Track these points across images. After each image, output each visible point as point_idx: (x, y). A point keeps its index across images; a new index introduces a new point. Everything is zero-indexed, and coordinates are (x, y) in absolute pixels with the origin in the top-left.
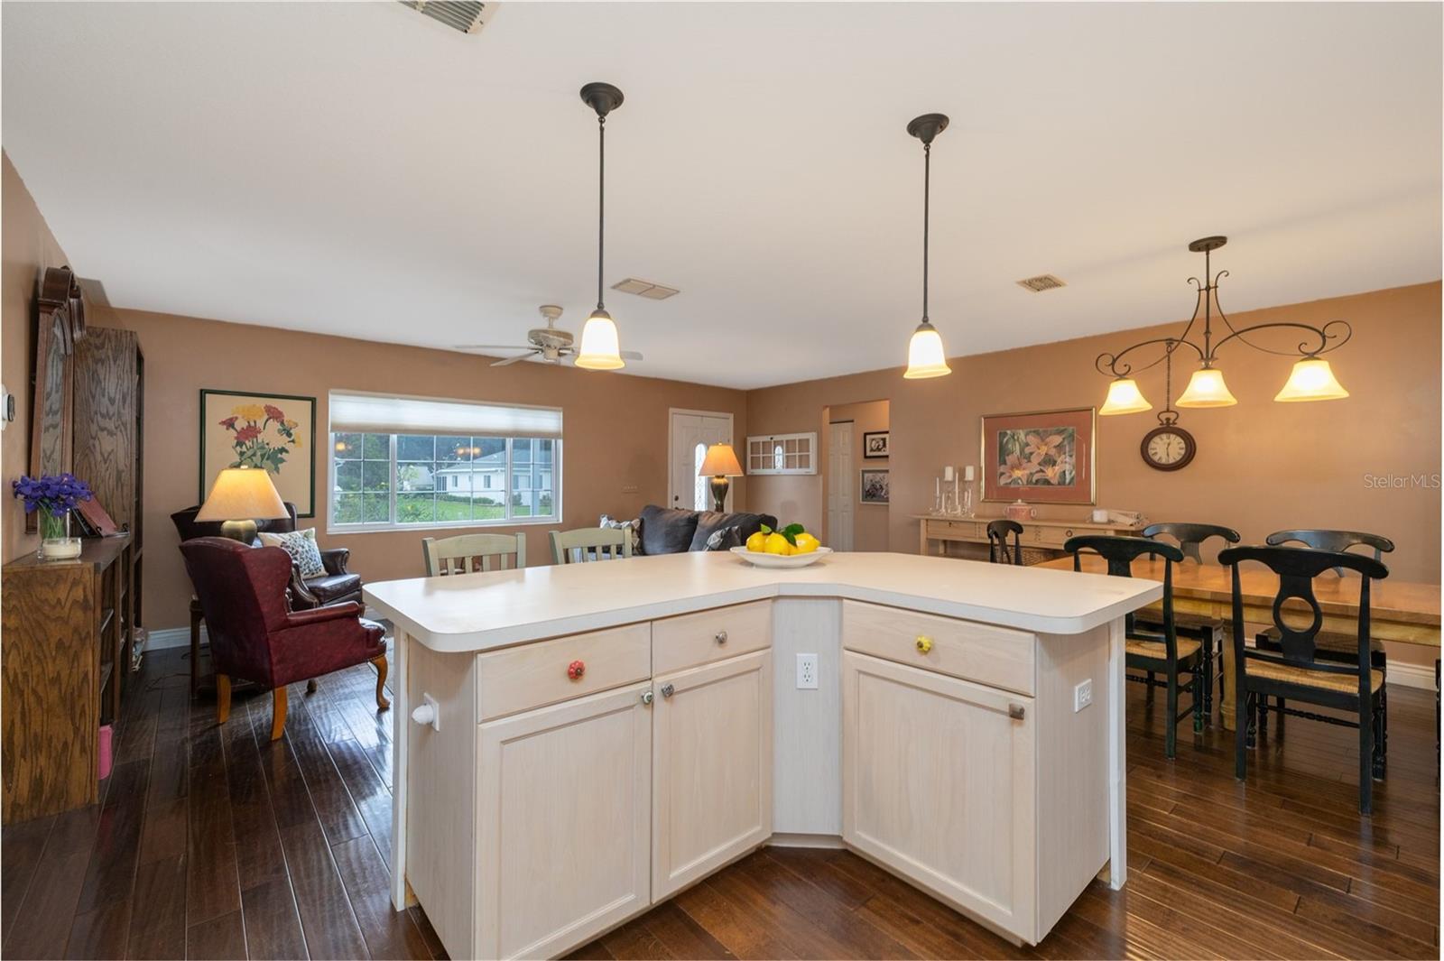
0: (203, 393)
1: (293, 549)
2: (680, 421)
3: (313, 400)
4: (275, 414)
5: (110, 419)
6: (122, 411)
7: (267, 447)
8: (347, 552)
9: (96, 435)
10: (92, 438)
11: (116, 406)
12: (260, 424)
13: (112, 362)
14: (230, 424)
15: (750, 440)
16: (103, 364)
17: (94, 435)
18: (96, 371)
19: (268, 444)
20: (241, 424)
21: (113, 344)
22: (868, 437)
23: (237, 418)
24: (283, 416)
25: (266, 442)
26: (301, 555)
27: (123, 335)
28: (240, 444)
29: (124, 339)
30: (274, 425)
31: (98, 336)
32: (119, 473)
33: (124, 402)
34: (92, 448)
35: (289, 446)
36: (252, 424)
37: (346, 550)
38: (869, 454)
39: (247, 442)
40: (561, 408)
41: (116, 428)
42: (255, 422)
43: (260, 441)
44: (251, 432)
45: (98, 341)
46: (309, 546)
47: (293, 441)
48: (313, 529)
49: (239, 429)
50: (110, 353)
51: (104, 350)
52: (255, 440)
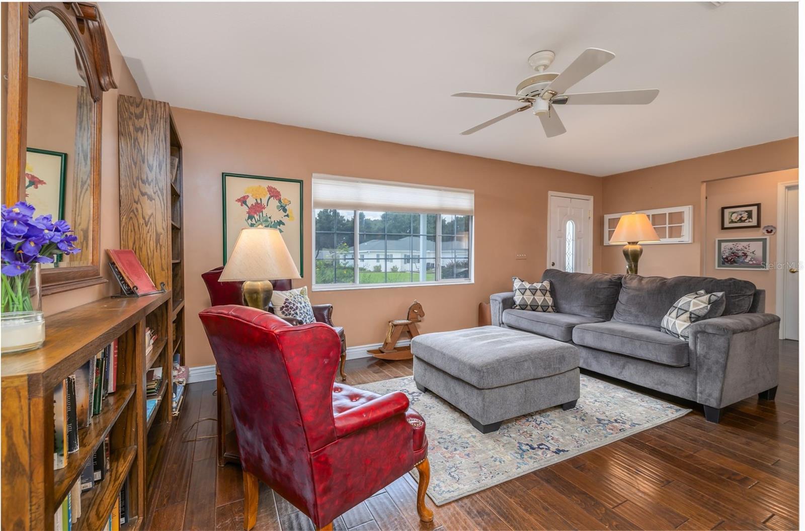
0: (224, 175)
1: (294, 305)
2: (557, 202)
3: (301, 182)
4: (274, 194)
5: (149, 184)
6: (159, 177)
7: (269, 220)
8: (332, 307)
9: (139, 199)
10: (135, 202)
11: (153, 173)
12: (264, 202)
13: (150, 131)
14: (243, 201)
15: (607, 217)
16: (142, 132)
17: (137, 200)
18: (137, 139)
19: (270, 218)
20: (251, 201)
21: (150, 114)
22: (727, 211)
23: (248, 196)
24: (281, 196)
25: (268, 216)
26: (300, 310)
27: (158, 105)
28: (250, 217)
29: (159, 109)
30: (274, 203)
31: (138, 106)
32: (158, 236)
33: (160, 169)
34: (135, 211)
35: (285, 220)
36: (259, 201)
37: (331, 305)
38: (727, 225)
39: (255, 216)
40: (473, 191)
41: (155, 193)
42: (261, 199)
43: (264, 215)
44: (257, 208)
45: (138, 111)
46: (305, 303)
47: (287, 216)
48: (306, 287)
49: (250, 205)
50: (148, 123)
51: (143, 119)
52: (261, 214)
